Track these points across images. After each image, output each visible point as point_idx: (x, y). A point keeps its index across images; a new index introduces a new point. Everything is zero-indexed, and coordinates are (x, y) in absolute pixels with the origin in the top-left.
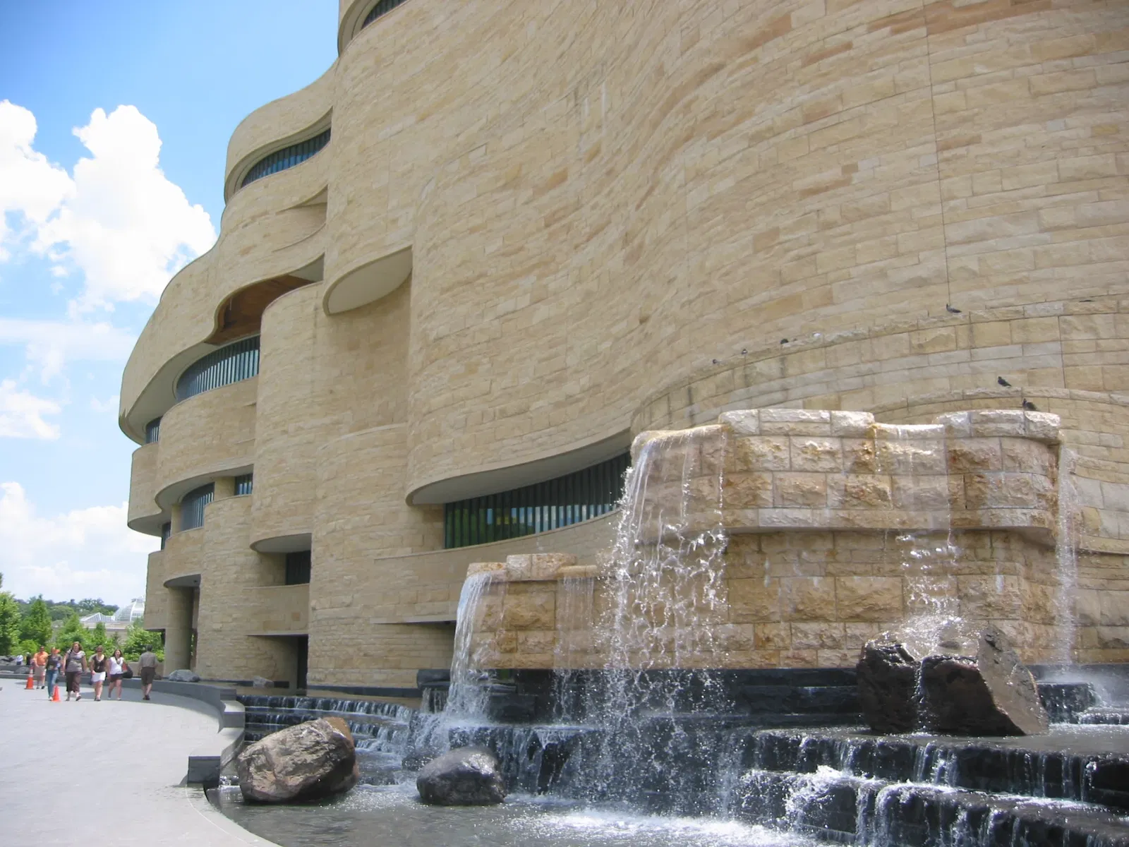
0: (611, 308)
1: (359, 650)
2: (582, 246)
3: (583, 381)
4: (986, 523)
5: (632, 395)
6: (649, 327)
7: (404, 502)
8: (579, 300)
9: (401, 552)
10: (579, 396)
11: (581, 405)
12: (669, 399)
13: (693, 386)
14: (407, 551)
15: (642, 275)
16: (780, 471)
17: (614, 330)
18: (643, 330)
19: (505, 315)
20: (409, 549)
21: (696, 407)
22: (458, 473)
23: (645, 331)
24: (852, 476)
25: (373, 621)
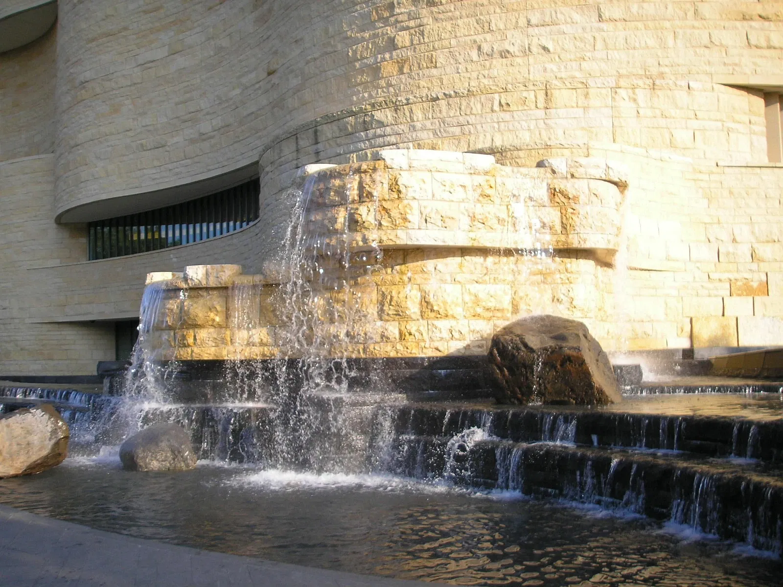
0: (241, 61)
1: (17, 346)
2: (217, 8)
3: (214, 122)
4: (576, 245)
5: (260, 134)
6: (275, 79)
7: (53, 221)
8: (212, 53)
9: (50, 263)
10: (212, 134)
11: (213, 141)
12: (297, 138)
13: (318, 128)
14: (56, 262)
15: (270, 35)
16: (424, 200)
17: (244, 80)
18: (269, 82)
19: (145, 63)
20: (58, 261)
21: (320, 146)
22: (104, 197)
23: (272, 82)
24: (479, 205)
25: (28, 321)
